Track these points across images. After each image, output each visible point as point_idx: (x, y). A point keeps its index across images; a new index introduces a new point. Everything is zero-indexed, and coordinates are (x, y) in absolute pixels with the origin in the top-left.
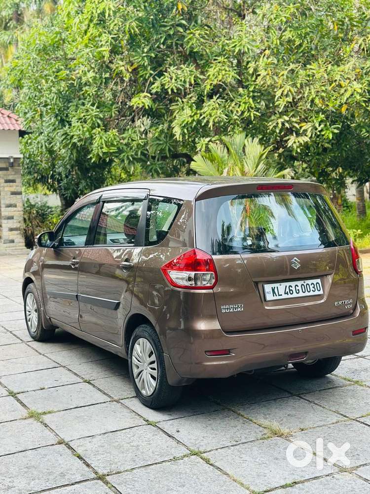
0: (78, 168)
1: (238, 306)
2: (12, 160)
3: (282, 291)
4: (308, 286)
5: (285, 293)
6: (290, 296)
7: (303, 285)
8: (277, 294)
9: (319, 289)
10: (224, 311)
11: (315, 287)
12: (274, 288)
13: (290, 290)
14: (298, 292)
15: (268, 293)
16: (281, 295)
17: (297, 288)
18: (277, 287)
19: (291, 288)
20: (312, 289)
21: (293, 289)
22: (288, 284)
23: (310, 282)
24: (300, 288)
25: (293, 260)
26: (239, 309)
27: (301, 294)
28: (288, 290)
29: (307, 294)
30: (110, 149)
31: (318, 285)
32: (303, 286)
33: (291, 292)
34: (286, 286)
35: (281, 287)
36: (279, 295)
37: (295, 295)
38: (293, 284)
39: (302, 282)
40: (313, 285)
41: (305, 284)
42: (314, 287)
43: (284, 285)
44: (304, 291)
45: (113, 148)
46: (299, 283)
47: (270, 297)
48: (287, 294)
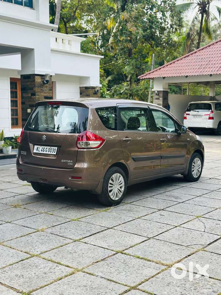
1: (25, 152)
3: (40, 150)
5: (41, 151)
6: (43, 152)
8: (38, 150)
9: (55, 152)
13: (44, 150)
15: (35, 149)
18: (39, 148)
20: (52, 151)
21: (45, 149)
22: (44, 147)
23: (52, 148)
24: (47, 150)
26: (25, 154)
27: (47, 153)
28: (43, 150)
29: (49, 153)
31: (55, 150)
35: (41, 148)
37: (45, 152)
38: (46, 147)
41: (50, 148)
42: (53, 151)
44: (49, 151)
46: (48, 147)
47: (35, 151)
48: (42, 151)
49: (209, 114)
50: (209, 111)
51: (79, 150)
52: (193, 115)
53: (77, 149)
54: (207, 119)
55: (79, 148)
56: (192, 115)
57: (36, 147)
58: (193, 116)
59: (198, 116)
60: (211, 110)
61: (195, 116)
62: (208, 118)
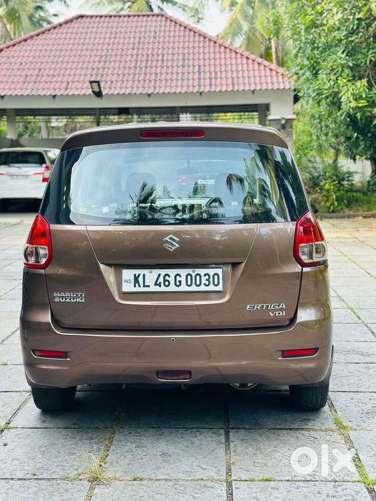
0: (352, 128)
1: (77, 295)
2: (283, 122)
3: (150, 281)
4: (198, 277)
5: (156, 284)
6: (163, 289)
7: (189, 274)
8: (142, 284)
9: (216, 283)
10: (57, 300)
11: (211, 280)
12: (139, 275)
13: (165, 281)
14: (178, 284)
15: (127, 281)
16: (149, 286)
17: (178, 278)
18: (144, 275)
19: (167, 278)
20: (204, 282)
21: (172, 280)
22: (163, 272)
23: (203, 271)
24: (183, 279)
25: (167, 239)
26: (78, 300)
27: (184, 288)
28: (161, 280)
29: (194, 288)
30: (359, 103)
31: (216, 277)
32: (189, 277)
33: (167, 283)
34: (159, 275)
35: (151, 276)
36: (144, 286)
37: (172, 288)
38: (172, 272)
39: (190, 271)
40: (207, 277)
41: (193, 275)
42: (208, 280)
43: (156, 272)
44: (189, 283)
45: (363, 101)
46: (183, 272)
47: (128, 287)
48: (160, 285)
49: (42, 172)
50: (42, 167)
51: (306, 269)
52: (10, 175)
53: (298, 268)
54: (39, 181)
55: (303, 265)
56: (7, 175)
57: (128, 274)
58: (11, 177)
59: (21, 177)
60: (44, 165)
61: (15, 177)
62: (41, 179)
